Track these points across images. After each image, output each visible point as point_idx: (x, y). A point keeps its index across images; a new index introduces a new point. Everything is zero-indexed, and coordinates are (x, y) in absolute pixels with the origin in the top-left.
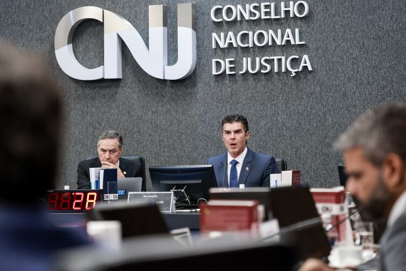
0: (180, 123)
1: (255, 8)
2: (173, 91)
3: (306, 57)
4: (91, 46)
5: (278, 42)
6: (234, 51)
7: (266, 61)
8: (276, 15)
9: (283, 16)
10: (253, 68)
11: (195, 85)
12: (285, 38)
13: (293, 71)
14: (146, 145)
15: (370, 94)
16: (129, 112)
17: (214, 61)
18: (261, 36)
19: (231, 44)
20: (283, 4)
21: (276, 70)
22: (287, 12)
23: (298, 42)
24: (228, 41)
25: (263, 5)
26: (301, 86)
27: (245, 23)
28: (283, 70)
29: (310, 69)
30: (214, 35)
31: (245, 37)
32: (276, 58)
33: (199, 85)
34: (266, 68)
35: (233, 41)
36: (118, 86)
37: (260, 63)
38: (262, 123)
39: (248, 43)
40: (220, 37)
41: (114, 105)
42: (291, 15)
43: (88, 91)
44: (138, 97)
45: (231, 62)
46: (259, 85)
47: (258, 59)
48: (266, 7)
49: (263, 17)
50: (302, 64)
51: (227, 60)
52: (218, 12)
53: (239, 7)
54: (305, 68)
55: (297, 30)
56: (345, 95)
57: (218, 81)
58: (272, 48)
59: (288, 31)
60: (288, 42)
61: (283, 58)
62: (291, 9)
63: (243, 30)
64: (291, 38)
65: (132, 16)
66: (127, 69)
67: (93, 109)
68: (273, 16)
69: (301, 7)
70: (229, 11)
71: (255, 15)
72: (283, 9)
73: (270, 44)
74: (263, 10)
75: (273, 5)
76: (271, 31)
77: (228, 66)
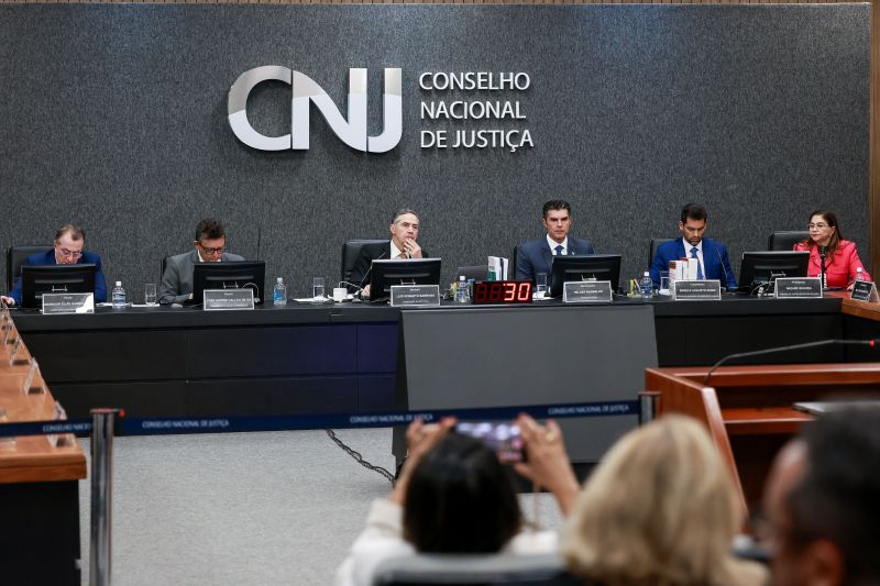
0: (379, 200)
1: (470, 77)
2: (372, 164)
3: (527, 132)
4: (267, 110)
5: (497, 116)
6: (444, 123)
7: (483, 134)
8: (493, 86)
9: (502, 88)
10: (468, 141)
11: (398, 158)
12: (505, 112)
13: (514, 146)
14: (338, 225)
15: (593, 172)
16: (316, 188)
17: (423, 132)
18: (477, 108)
19: (442, 115)
20: (502, 74)
21: (494, 145)
22: (507, 84)
23: (518, 116)
24: (439, 112)
25: (479, 74)
26: (520, 162)
27: (457, 93)
28: (502, 145)
29: (532, 145)
30: (423, 104)
31: (459, 108)
32: (494, 132)
33: (403, 159)
34: (482, 142)
35: (445, 111)
36: (303, 158)
37: (476, 136)
38: (477, 201)
39: (463, 114)
40: (429, 107)
41: (297, 179)
42: (512, 87)
43: (263, 162)
44: (328, 171)
45: (442, 135)
46: (473, 160)
47: (473, 132)
48: (483, 77)
49: (480, 87)
50: (523, 140)
51: (438, 132)
52: (428, 79)
53: (452, 75)
54: (527, 143)
55: (517, 104)
56: (566, 173)
57: (425, 155)
58: (491, 121)
59: (508, 103)
60: (508, 115)
61: (502, 132)
62: (511, 80)
63: (455, 100)
64: (511, 111)
65: (321, 79)
66: (314, 137)
67: (271, 184)
68: (491, 88)
69: (522, 79)
70: (441, 79)
71: (470, 85)
72: (502, 81)
73: (488, 116)
74: (480, 80)
75: (491, 74)
76: (488, 104)
77: (439, 139)
